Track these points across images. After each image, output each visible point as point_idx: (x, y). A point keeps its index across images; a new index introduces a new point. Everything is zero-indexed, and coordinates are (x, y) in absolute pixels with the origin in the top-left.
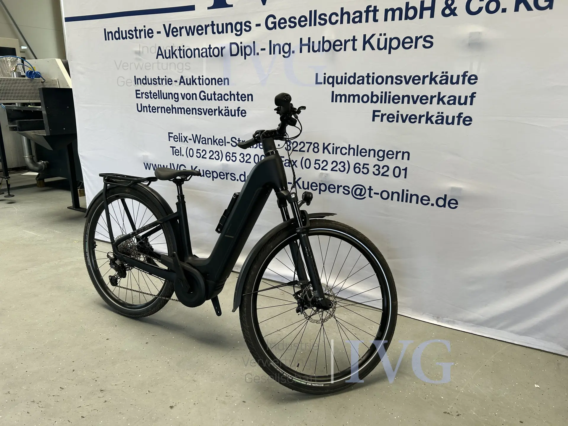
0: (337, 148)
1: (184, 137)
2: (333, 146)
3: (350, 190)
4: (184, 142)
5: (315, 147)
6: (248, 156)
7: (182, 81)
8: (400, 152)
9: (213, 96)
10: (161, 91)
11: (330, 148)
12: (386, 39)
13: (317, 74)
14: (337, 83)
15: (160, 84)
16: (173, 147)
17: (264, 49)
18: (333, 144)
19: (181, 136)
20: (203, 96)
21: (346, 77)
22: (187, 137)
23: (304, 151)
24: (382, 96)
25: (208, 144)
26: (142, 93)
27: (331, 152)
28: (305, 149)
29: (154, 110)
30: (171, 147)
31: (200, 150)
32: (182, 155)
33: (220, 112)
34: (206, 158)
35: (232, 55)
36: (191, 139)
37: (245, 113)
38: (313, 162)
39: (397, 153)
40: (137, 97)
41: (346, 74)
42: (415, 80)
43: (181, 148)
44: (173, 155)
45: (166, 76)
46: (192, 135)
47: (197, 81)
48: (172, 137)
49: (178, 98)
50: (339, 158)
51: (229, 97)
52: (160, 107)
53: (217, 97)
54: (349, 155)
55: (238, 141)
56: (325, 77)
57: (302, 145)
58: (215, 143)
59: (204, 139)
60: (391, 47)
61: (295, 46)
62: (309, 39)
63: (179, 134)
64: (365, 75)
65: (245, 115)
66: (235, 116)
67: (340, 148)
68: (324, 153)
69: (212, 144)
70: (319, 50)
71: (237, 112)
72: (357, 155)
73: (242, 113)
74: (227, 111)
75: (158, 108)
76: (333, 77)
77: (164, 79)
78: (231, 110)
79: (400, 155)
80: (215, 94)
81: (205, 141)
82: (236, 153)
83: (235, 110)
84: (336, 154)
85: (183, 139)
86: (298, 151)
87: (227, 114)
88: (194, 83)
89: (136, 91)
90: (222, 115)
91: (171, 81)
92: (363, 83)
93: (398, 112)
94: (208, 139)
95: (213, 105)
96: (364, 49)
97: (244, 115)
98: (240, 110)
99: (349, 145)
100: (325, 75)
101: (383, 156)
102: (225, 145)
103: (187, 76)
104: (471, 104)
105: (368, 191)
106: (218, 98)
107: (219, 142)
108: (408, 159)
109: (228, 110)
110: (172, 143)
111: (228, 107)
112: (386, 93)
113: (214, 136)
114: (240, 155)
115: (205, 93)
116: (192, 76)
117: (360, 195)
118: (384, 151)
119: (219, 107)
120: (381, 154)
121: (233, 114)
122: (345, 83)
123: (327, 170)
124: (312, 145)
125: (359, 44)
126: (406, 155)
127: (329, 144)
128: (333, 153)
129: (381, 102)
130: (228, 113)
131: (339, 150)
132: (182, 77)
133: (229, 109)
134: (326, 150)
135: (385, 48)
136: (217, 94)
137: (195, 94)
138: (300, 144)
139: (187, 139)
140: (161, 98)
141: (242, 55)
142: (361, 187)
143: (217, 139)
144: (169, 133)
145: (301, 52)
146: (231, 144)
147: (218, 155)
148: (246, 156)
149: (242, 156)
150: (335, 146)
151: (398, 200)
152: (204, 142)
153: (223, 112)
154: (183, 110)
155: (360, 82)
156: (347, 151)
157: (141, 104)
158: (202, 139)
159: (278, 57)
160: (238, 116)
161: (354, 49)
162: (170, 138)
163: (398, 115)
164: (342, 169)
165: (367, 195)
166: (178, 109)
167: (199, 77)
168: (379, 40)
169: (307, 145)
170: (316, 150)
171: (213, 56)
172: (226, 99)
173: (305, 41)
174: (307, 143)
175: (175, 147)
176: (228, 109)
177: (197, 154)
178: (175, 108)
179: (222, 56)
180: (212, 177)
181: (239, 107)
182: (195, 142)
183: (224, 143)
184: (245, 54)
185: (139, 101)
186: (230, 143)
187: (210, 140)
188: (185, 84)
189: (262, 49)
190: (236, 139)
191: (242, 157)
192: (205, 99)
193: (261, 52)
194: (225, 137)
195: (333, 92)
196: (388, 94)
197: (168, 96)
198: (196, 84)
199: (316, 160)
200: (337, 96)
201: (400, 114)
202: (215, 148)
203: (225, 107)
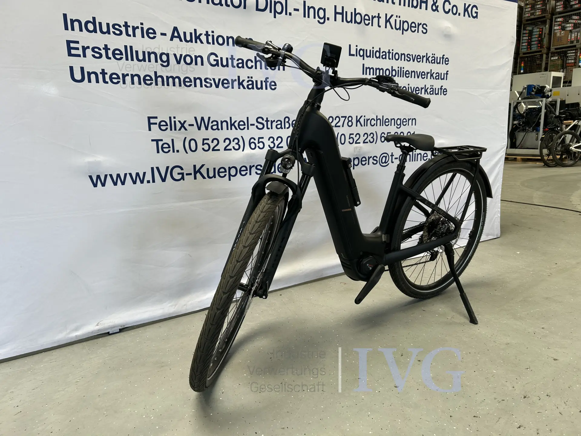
0: (367, 120)
1: (180, 122)
2: (364, 118)
3: (378, 159)
4: (180, 129)
5: (349, 121)
6: (280, 140)
7: (175, 34)
8: (410, 119)
9: (230, 61)
10: (131, 47)
11: (362, 120)
12: (400, 21)
13: (350, 46)
14: (367, 57)
15: (128, 35)
16: (157, 141)
17: (298, 10)
18: (365, 116)
19: (175, 122)
20: (215, 60)
21: (373, 51)
22: (185, 122)
23: (339, 126)
24: (398, 70)
25: (222, 129)
26: (83, 47)
27: (363, 125)
28: (340, 124)
29: (115, 78)
30: (152, 140)
31: (208, 139)
32: (175, 151)
33: (240, 84)
34: (219, 150)
35: (257, 9)
36: (193, 125)
37: (275, 85)
38: (347, 137)
39: (409, 120)
40: (70, 54)
41: (373, 48)
42: (418, 58)
43: (173, 140)
44: (158, 152)
45: (142, 24)
46: (195, 118)
47: (203, 38)
48: (156, 124)
49: (168, 61)
50: (369, 129)
51: (253, 64)
52: (130, 75)
53: (235, 63)
54: (377, 125)
55: (265, 121)
56: (357, 49)
57: (338, 119)
58: (233, 127)
59: (215, 123)
60: (403, 29)
61: (330, 13)
62: (343, 7)
63: (170, 118)
64: (387, 51)
65: (275, 88)
66: (262, 89)
67: (370, 119)
68: (357, 126)
69: (228, 129)
70: (351, 21)
71: (264, 84)
72: (383, 125)
73: (270, 85)
74: (250, 83)
75: (124, 76)
76: (363, 50)
77: (138, 27)
78: (256, 81)
79: (410, 121)
80: (232, 59)
81: (217, 126)
82: (263, 138)
83: (262, 82)
84: (367, 126)
85: (178, 125)
86: (334, 126)
87: (250, 87)
88: (198, 40)
89: (69, 42)
90: (244, 88)
91: (155, 33)
92: (386, 58)
93: (409, 85)
94: (222, 122)
95: (230, 73)
96: (386, 27)
97: (273, 87)
98: (268, 82)
99: (377, 116)
100: (357, 48)
101: (400, 124)
102: (248, 129)
103: (186, 28)
104: (446, 79)
105: (390, 157)
106: (238, 64)
107: (239, 125)
108: (415, 125)
109: (252, 81)
110: (156, 133)
111: (252, 77)
112: (401, 68)
113: (231, 118)
114: (269, 140)
115: (217, 56)
116: (195, 30)
117: (385, 162)
118: (400, 120)
119: (239, 77)
120: (399, 122)
121: (259, 86)
122: (373, 57)
123: (359, 143)
124: (347, 119)
125: (382, 21)
126: (414, 120)
127: (361, 116)
128: (364, 126)
129: (398, 76)
130: (252, 85)
131: (369, 121)
132: (175, 29)
133: (254, 80)
134: (358, 123)
135: (400, 28)
136: (236, 60)
137: (201, 57)
138: (335, 120)
139: (186, 125)
140: (132, 60)
141: (271, 12)
142: (385, 155)
143: (236, 121)
144: (149, 118)
145: (335, 20)
146: (257, 126)
147: (237, 144)
148: (277, 140)
149: (272, 140)
150: (366, 118)
151: (410, 161)
152: (215, 127)
153: (245, 84)
154: (177, 80)
155: (384, 57)
156: (375, 122)
157: (82, 69)
158: (212, 122)
159: (313, 21)
160: (266, 89)
161: (379, 26)
162: (152, 126)
163: (409, 87)
164: (372, 140)
165: (390, 161)
166: (168, 78)
167: (207, 32)
168: (396, 20)
169: (342, 120)
170: (350, 124)
171: (231, 5)
172: (250, 66)
173: (339, 10)
174: (342, 117)
175: (162, 140)
176: (251, 79)
177: (204, 147)
178: (162, 77)
179: (245, 8)
180: (227, 176)
181: (268, 78)
182: (199, 128)
183: (246, 126)
184: (275, 11)
185: (77, 63)
186: (255, 125)
187: (224, 124)
188: (181, 40)
189: (295, 10)
190: (263, 120)
191: (272, 142)
192: (217, 64)
193: (294, 13)
194: (248, 118)
195: (363, 65)
196: (402, 69)
197: (147, 56)
198: (202, 42)
199: (350, 134)
200: (367, 68)
201: (410, 86)
202: (233, 134)
203: (248, 77)
